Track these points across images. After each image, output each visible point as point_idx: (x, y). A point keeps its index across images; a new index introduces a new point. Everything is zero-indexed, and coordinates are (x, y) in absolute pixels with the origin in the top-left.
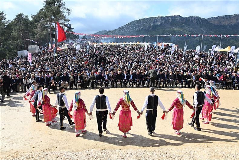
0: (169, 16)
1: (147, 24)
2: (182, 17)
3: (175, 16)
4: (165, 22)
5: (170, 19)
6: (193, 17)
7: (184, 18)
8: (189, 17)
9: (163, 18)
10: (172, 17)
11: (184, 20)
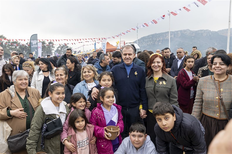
0: (178, 31)
1: (156, 39)
2: (191, 31)
3: (184, 30)
4: (174, 36)
5: (179, 33)
6: (202, 30)
7: (194, 32)
8: (199, 31)
9: (172, 33)
10: (181, 31)
11: (194, 33)
